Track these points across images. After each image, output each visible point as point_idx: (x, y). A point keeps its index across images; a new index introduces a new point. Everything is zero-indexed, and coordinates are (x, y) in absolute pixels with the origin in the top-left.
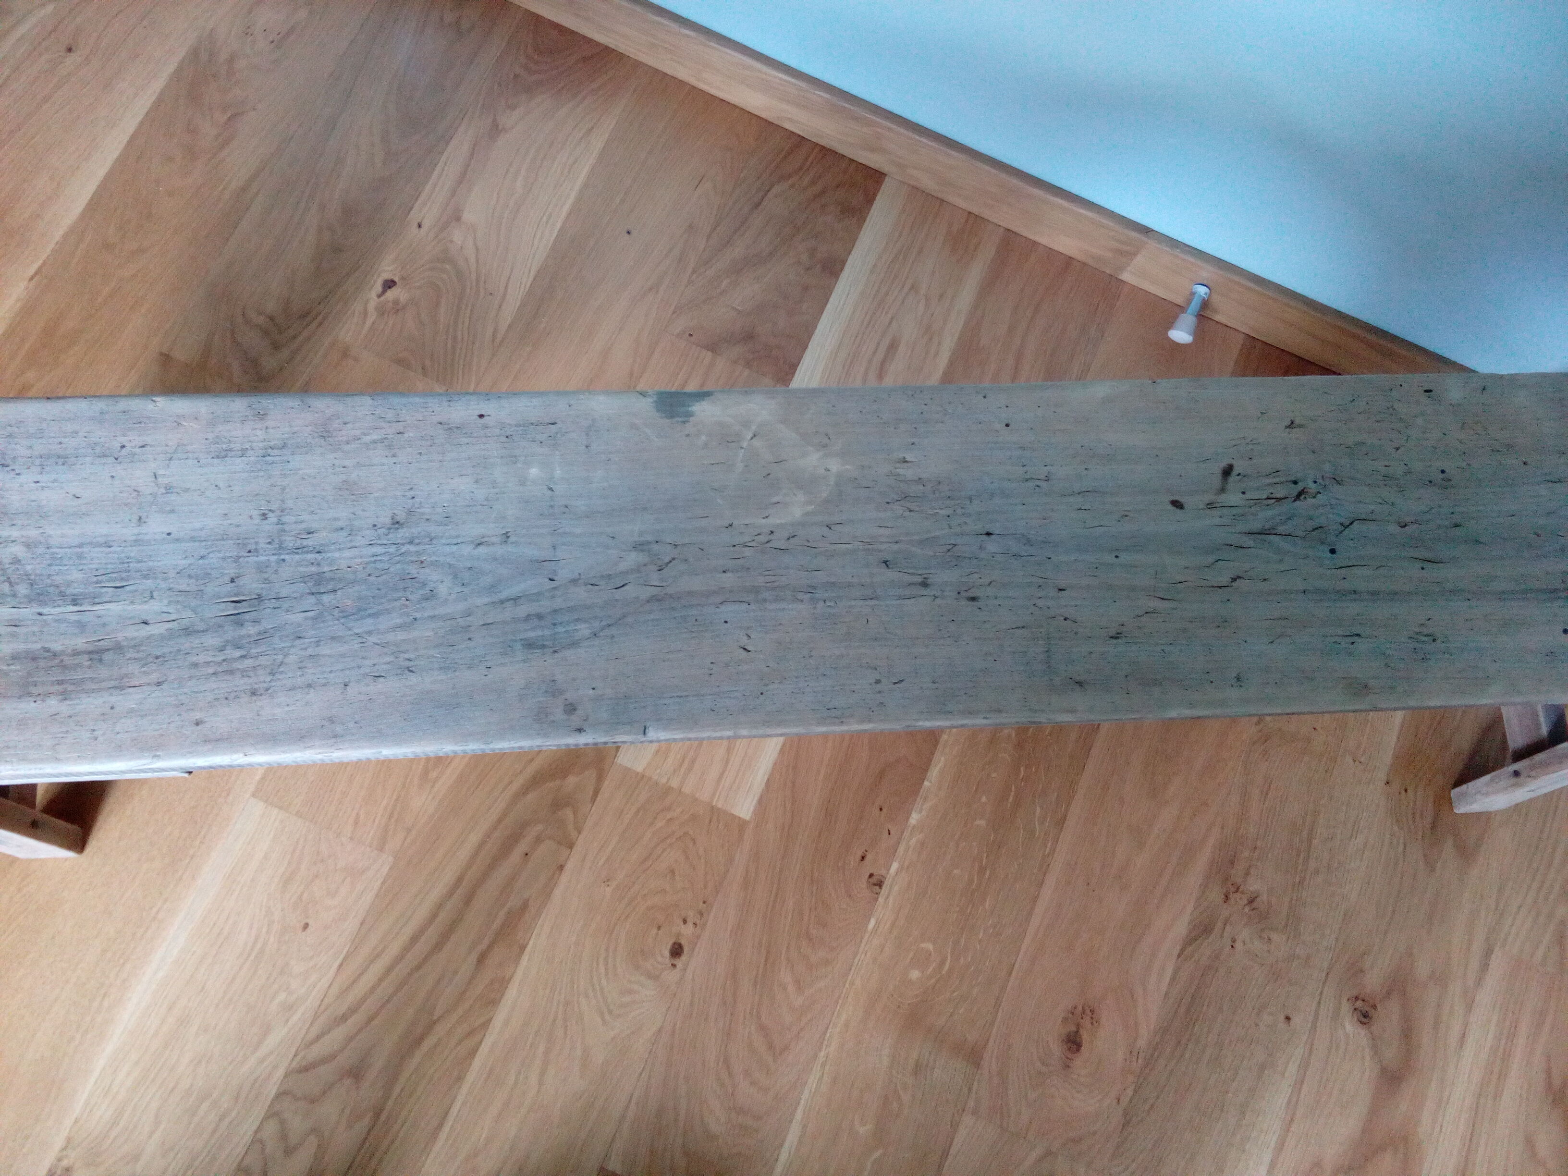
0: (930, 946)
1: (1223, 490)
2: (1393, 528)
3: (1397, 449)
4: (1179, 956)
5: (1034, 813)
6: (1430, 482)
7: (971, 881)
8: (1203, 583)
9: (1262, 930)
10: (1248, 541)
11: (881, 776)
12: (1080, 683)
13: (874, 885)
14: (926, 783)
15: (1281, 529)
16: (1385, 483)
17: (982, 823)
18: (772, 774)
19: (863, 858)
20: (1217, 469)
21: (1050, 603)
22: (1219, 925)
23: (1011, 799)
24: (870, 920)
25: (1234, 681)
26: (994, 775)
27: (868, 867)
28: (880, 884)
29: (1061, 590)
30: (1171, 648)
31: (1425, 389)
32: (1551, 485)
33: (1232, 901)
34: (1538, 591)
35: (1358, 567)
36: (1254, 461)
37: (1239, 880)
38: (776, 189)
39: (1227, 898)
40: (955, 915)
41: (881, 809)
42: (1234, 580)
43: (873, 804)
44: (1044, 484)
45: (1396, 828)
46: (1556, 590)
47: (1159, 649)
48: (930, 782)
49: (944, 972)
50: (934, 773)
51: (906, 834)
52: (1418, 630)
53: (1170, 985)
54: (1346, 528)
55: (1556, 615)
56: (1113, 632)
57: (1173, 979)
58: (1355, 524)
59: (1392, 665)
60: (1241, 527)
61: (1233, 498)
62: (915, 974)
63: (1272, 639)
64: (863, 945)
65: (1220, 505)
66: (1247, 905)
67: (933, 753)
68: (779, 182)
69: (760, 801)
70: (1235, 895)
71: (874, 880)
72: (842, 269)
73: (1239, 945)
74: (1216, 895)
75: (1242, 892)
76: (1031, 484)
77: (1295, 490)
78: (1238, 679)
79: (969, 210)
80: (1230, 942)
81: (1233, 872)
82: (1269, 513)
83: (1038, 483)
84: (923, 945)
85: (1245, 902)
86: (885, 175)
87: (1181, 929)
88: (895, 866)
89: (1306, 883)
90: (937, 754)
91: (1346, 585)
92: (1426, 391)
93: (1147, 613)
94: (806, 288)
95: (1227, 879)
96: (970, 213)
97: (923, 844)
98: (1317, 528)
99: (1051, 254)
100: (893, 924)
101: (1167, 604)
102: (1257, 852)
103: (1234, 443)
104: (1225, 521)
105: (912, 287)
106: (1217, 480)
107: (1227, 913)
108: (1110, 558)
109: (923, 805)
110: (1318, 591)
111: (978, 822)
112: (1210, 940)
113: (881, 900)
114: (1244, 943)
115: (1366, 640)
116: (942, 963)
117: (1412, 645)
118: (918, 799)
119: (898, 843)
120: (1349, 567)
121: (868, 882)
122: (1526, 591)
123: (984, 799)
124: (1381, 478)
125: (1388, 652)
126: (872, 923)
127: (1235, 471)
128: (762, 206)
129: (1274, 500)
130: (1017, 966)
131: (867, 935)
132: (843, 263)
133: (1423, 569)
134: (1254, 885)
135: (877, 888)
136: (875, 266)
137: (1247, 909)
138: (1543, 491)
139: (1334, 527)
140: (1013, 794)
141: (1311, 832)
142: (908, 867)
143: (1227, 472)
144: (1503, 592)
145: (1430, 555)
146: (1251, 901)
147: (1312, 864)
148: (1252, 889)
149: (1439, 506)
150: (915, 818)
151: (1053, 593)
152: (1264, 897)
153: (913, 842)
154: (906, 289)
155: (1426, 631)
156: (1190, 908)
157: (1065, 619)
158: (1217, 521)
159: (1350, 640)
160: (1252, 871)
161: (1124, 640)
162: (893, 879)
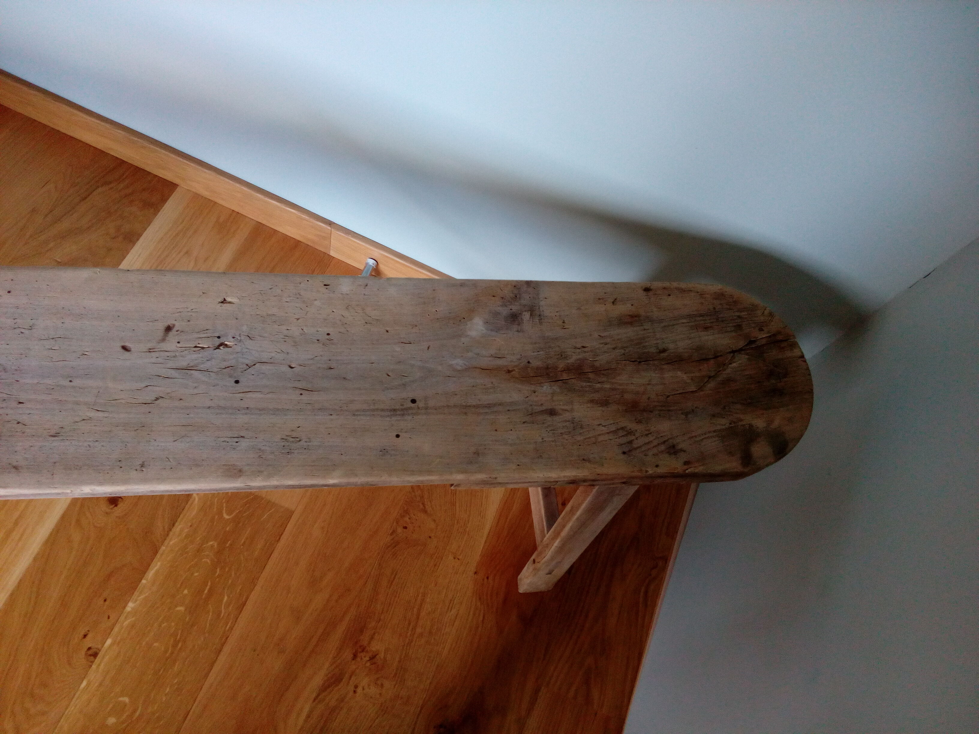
0: (126, 699)
1: (163, 340)
2: (285, 369)
3: (298, 319)
4: (315, 700)
5: (222, 600)
6: (318, 340)
7: (166, 651)
8: (134, 401)
9: (378, 679)
10: (173, 373)
11: (109, 576)
12: (16, 468)
13: (91, 655)
14: (144, 581)
15: (202, 367)
16: (285, 340)
17: (181, 608)
18: (24, 576)
19: (85, 636)
20: (161, 326)
21: (10, 412)
22: (347, 676)
23: (206, 592)
24: (83, 681)
25: (138, 468)
26: (196, 574)
27: (88, 642)
28: (95, 655)
29: (20, 403)
30: (97, 444)
31: (325, 284)
32: (403, 345)
33: (359, 659)
34: (383, 410)
35: (253, 393)
36: (191, 323)
37: (365, 643)
38: (100, 190)
39: (355, 656)
40: (150, 676)
41: (105, 600)
42: (157, 399)
43: (100, 596)
44: (26, 332)
45: (479, 604)
46: (395, 410)
47: (86, 444)
48: (147, 580)
49: (134, 718)
50: (151, 574)
51: (122, 618)
52: (289, 434)
53: (306, 721)
54: (250, 367)
55: (392, 425)
56: (53, 432)
57: (308, 716)
58: (257, 365)
59: (263, 456)
60: (171, 364)
61: (171, 345)
62: (112, 721)
63: (176, 438)
64: (74, 699)
65: (159, 350)
66: (369, 660)
67: (152, 560)
68: (102, 186)
69: (12, 595)
70: (362, 654)
71: (90, 652)
72: (138, 240)
73: (359, 690)
74: (347, 654)
75: (367, 652)
76: (18, 331)
77: (217, 342)
78: (142, 466)
79: (232, 209)
80: (352, 688)
81: (362, 637)
82: (195, 356)
83: (23, 331)
84: (121, 699)
85: (368, 659)
86: (178, 185)
87: (318, 680)
88: (109, 642)
89: (413, 644)
90: (156, 560)
91: (243, 404)
92: (325, 285)
93: (84, 420)
94: (110, 250)
95: (356, 643)
96: (233, 210)
97: (133, 626)
98: (228, 367)
99: (286, 238)
100: (100, 685)
101: (100, 414)
102: (381, 623)
103: (178, 310)
104: (160, 360)
105: (187, 253)
106: (160, 333)
107: (354, 667)
108: (66, 383)
109: (139, 596)
110: (219, 407)
111: (179, 608)
112: (340, 687)
113: (94, 666)
114: (363, 689)
115: (248, 440)
116: (135, 711)
117: (283, 444)
118: (135, 593)
119: (114, 625)
120: (246, 392)
121: (86, 654)
122: (373, 410)
123: (186, 592)
124: (283, 337)
125: (263, 448)
126: (84, 683)
127: (175, 329)
128: (87, 200)
129: (199, 348)
130: (191, 713)
131: (79, 693)
132: (140, 235)
133: (301, 394)
134: (376, 646)
135: (92, 657)
136: (162, 239)
137: (368, 664)
138: (398, 349)
139: (241, 367)
140: (208, 587)
141: (419, 610)
142: (119, 642)
143: (169, 329)
144: (358, 411)
145: (309, 386)
146: (372, 658)
147: (419, 630)
148: (374, 649)
149: (321, 356)
150: (130, 606)
151: (15, 404)
152: (382, 655)
153: (126, 623)
154: (182, 254)
155: (294, 434)
156: (327, 665)
157: (18, 423)
158: (154, 360)
159: (236, 440)
160: (376, 636)
161: (61, 438)
162: (106, 651)
